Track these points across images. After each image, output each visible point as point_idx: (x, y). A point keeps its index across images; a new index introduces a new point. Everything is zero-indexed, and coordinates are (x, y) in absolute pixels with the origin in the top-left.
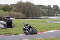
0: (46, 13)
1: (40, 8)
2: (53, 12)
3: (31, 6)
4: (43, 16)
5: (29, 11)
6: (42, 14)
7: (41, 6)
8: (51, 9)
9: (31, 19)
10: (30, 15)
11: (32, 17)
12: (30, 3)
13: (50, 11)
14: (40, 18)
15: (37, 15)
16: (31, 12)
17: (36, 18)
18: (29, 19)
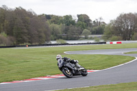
0: (60, 32)
1: (48, 22)
2: (78, 30)
3: (27, 18)
4: (55, 40)
5: (22, 29)
6: (52, 36)
7: (48, 17)
8: (73, 23)
9: (27, 48)
10: (25, 37)
11: (29, 42)
12: (25, 10)
13: (71, 27)
14: (48, 45)
15: (40, 37)
16: (26, 31)
17: (39, 45)
18: (22, 46)
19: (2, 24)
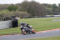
0: (51, 11)
1: (46, 7)
2: (59, 10)
3: (36, 5)
4: (49, 15)
5: (34, 10)
6: (47, 13)
7: (46, 5)
8: (57, 7)
9: (36, 18)
10: (35, 14)
11: (37, 16)
12: (35, 2)
13: (56, 9)
14: (45, 17)
15: (42, 13)
16: (36, 11)
17: (42, 17)
18: (34, 18)
19: (25, 8)
